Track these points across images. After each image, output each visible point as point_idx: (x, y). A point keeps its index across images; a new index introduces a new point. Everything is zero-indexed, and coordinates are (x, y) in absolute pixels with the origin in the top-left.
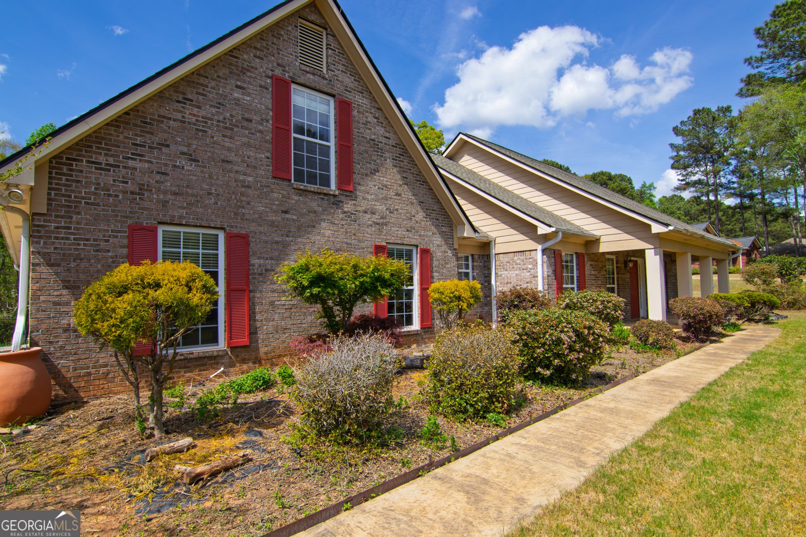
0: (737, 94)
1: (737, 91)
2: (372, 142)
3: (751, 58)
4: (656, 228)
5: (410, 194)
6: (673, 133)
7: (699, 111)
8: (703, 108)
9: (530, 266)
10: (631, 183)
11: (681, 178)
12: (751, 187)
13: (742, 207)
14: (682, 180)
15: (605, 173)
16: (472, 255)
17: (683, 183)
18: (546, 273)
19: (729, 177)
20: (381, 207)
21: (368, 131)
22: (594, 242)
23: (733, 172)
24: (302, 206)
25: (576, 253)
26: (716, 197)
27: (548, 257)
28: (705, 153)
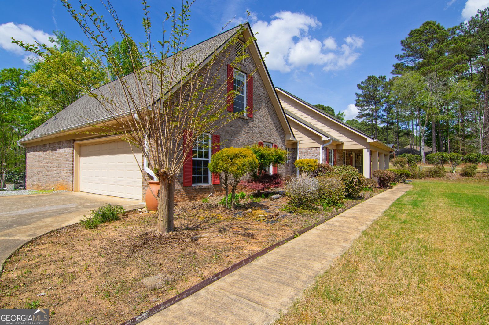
0: (391, 73)
1: (391, 71)
2: (259, 95)
3: (398, 55)
4: (369, 140)
5: (271, 119)
6: (357, 87)
7: (371, 77)
8: (373, 76)
9: (316, 155)
10: (333, 112)
11: (359, 111)
12: (392, 119)
13: (387, 129)
14: (360, 113)
15: (321, 105)
16: (289, 148)
17: (361, 114)
18: (323, 158)
19: (383, 113)
20: (261, 125)
21: (258, 90)
22: (341, 144)
23: (384, 110)
24: (236, 124)
25: (333, 149)
26: (376, 123)
27: (325, 151)
28: (371, 99)
